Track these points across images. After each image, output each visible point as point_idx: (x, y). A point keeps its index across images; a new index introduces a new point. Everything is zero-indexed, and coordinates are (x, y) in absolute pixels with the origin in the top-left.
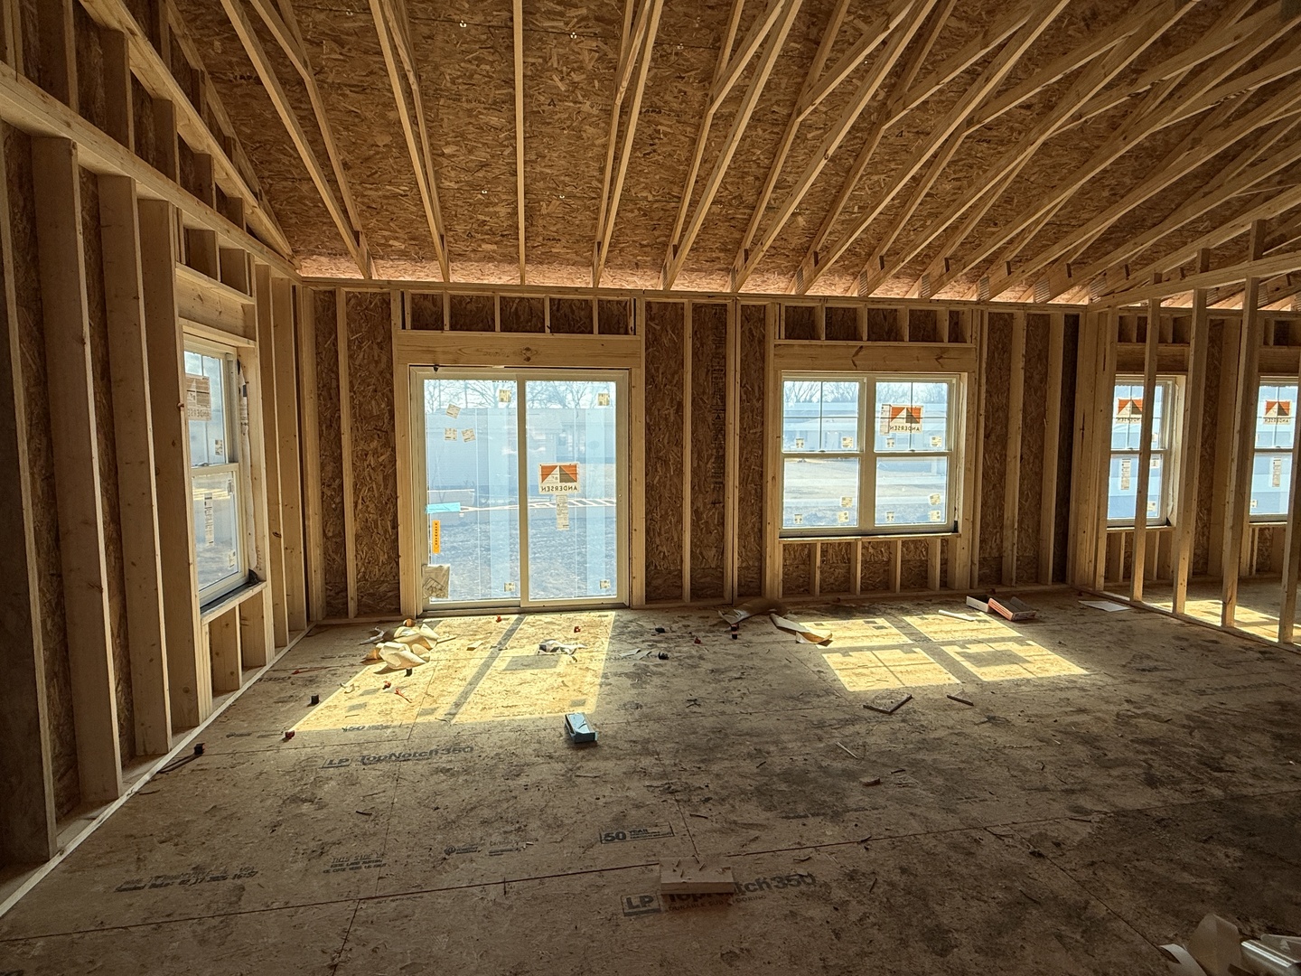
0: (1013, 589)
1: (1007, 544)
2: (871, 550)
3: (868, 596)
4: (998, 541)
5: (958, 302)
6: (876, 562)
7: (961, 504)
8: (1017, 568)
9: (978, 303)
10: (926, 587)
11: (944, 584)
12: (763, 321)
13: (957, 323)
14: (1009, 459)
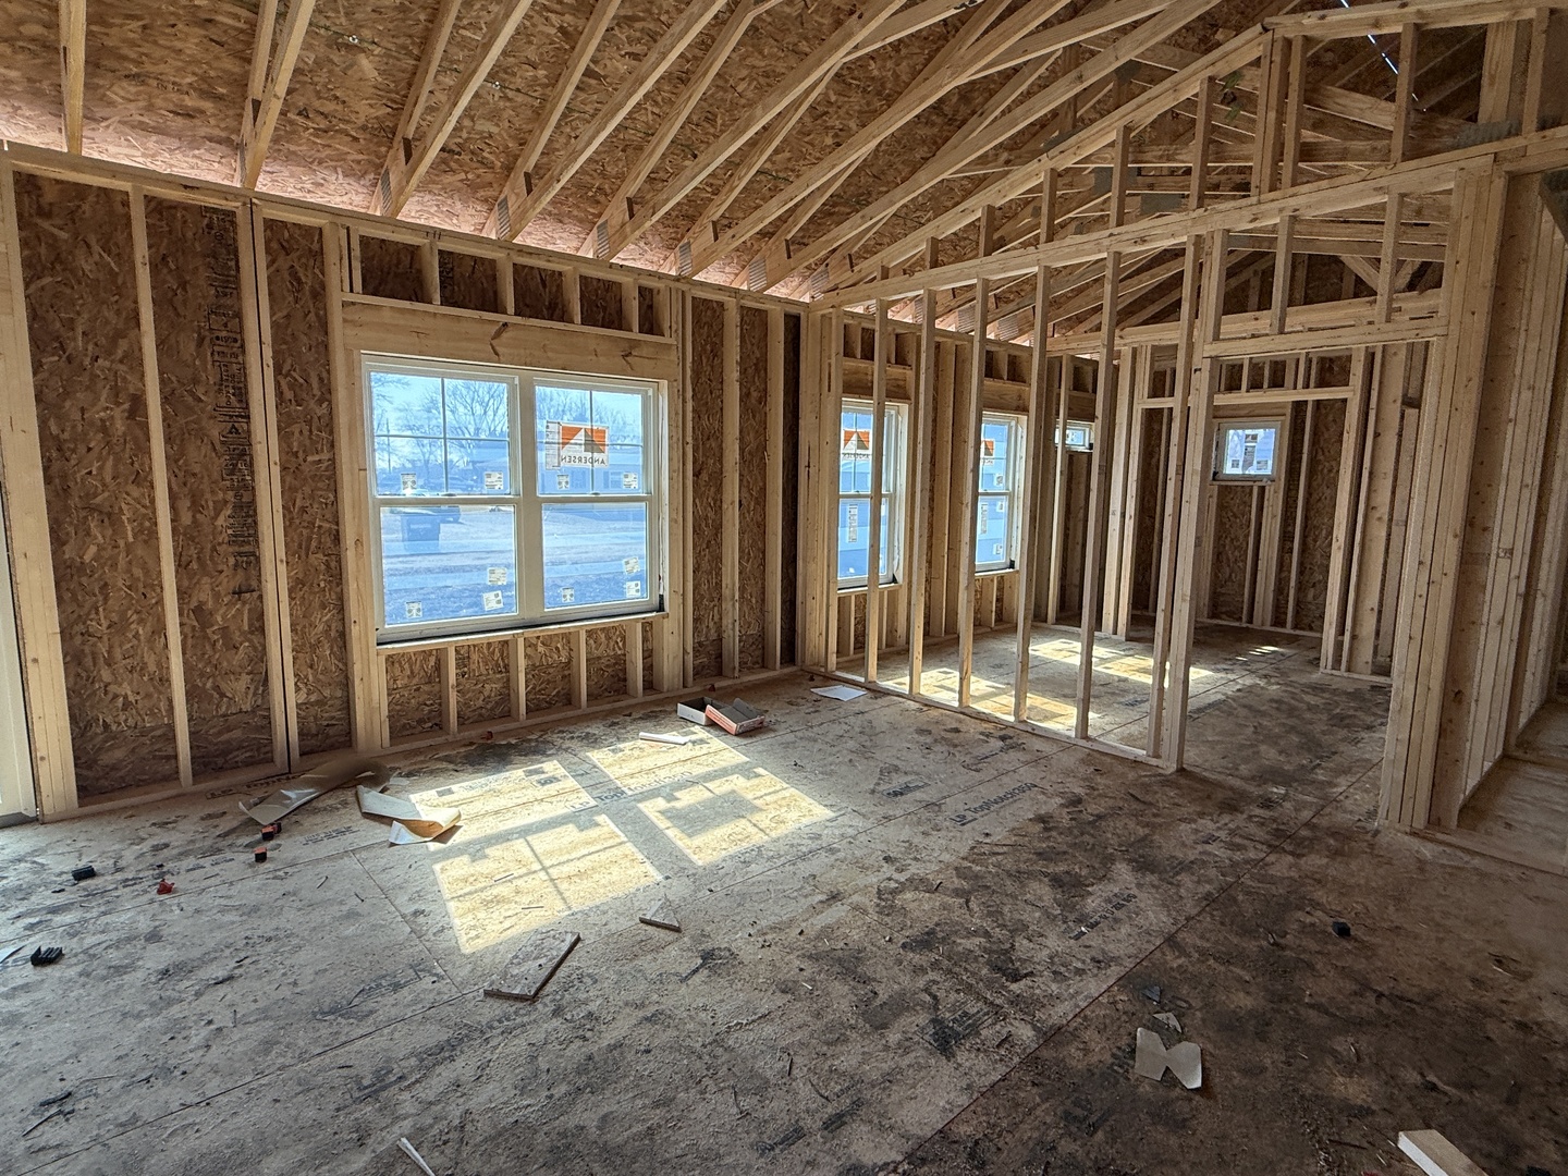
0: (738, 681)
1: (727, 621)
2: (541, 649)
3: (539, 720)
4: (716, 619)
5: (650, 274)
6: (551, 666)
7: (667, 570)
8: (741, 652)
9: (677, 279)
10: (625, 693)
11: (650, 685)
12: (318, 255)
13: (650, 307)
14: (725, 506)
